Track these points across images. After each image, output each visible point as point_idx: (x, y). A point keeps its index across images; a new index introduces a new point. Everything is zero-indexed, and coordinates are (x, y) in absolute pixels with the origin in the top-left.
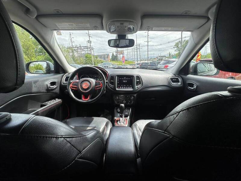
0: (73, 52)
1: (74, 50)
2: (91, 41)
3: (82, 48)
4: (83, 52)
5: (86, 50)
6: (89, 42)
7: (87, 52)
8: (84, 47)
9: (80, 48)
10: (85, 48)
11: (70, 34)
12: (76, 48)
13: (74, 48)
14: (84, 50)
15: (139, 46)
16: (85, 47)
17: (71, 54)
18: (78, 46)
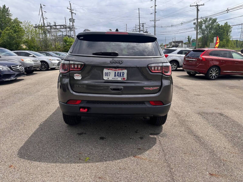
0: (45, 33)
2: (74, 20)
3: (58, 27)
4: (60, 34)
5: (64, 30)
6: (72, 20)
7: (64, 34)
9: (54, 27)
10: (62, 27)
11: (41, 7)
12: (49, 27)
13: (46, 27)
14: (62, 30)
15: (143, 26)
16: (62, 25)
18: (51, 25)
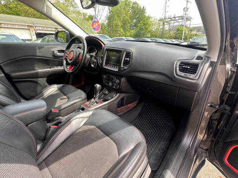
1: (167, 22)
3: (177, 19)
4: (175, 24)
5: (181, 20)
6: (186, 9)
8: (179, 17)
9: (173, 19)
12: (169, 19)
14: (179, 21)
16: (181, 17)
17: (161, 27)
18: (171, 17)
